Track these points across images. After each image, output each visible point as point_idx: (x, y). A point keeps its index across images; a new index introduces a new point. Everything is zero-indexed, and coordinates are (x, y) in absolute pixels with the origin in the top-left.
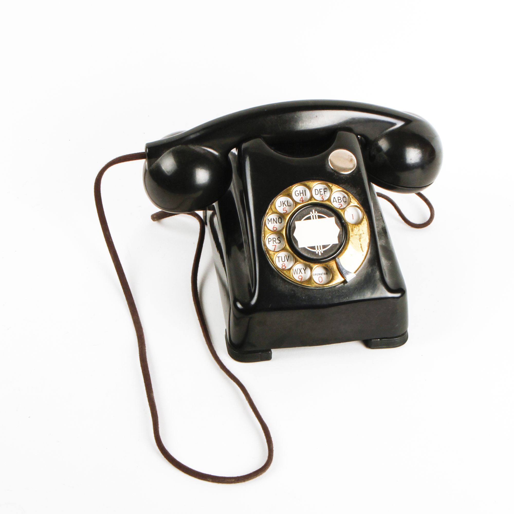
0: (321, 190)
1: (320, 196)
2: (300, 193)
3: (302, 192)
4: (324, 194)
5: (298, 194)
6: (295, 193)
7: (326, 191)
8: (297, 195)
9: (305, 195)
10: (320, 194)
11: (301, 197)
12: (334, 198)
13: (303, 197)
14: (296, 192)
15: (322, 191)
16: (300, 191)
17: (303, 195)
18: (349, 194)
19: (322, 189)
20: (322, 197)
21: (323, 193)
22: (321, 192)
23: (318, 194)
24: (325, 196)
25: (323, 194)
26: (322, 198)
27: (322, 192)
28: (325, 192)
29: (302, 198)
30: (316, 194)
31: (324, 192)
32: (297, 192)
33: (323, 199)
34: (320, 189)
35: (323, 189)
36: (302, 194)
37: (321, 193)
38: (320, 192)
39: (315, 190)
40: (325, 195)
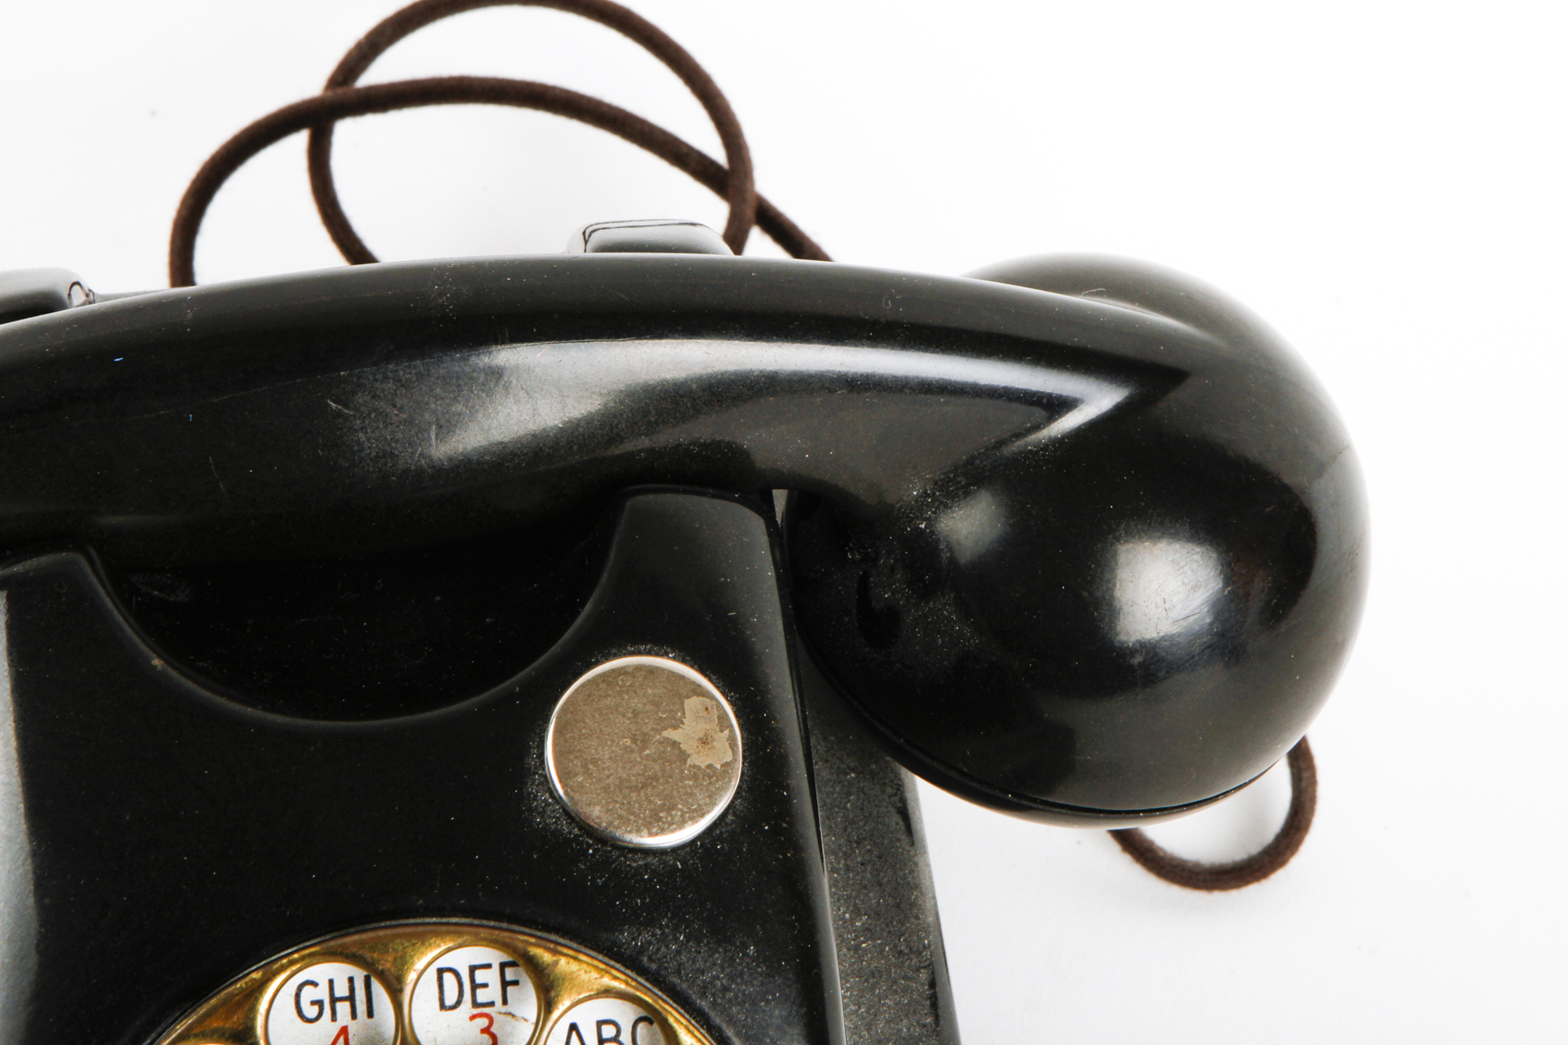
0: (481, 976)
1: (473, 1017)
2: (334, 1000)
3: (345, 993)
4: (505, 1002)
5: (313, 1003)
6: (298, 996)
7: (515, 983)
8: (311, 1011)
9: (370, 1014)
10: (475, 1004)
11: (335, 1028)
12: (573, 1027)
13: (353, 1028)
14: (307, 989)
15: (491, 977)
16: (331, 982)
17: (354, 1015)
19: (488, 966)
20: (483, 1022)
21: (492, 993)
22: (479, 991)
23: (462, 1006)
24: (509, 1018)
25: (492, 1004)
26: (486, 1030)
27: (485, 985)
28: (509, 989)
29: (344, 1031)
30: (443, 1006)
31: (505, 984)
32: (308, 994)
33: (494, 1037)
34: (473, 969)
35: (496, 968)
36: (343, 1008)
37: (482, 996)
38: (475, 986)
39: (441, 972)
40: (504, 1009)
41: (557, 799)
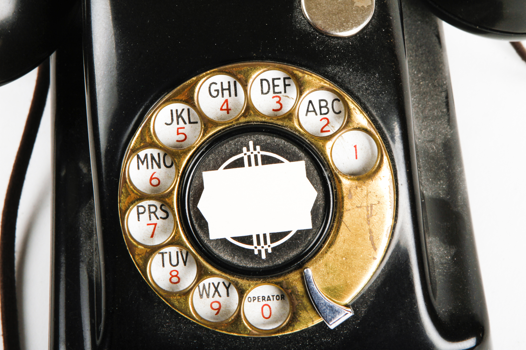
0: (276, 82)
1: (273, 97)
2: (223, 90)
3: (227, 87)
4: (285, 92)
5: (215, 90)
6: (210, 88)
7: (289, 85)
8: (215, 94)
9: (236, 95)
10: (274, 92)
11: (223, 100)
12: (310, 102)
13: (230, 100)
14: (213, 85)
15: (280, 83)
16: (222, 83)
17: (230, 96)
18: (346, 99)
19: (279, 79)
20: (277, 99)
21: (280, 88)
22: (276, 88)
23: (270, 93)
24: (287, 98)
25: (280, 93)
26: (278, 102)
27: (278, 86)
28: (287, 87)
29: (226, 101)
30: (262, 93)
31: (285, 85)
32: (214, 87)
33: (281, 104)
34: (273, 80)
35: (282, 79)
36: (226, 93)
38: (274, 86)
39: (262, 80)
40: (285, 94)
41: (306, 18)
